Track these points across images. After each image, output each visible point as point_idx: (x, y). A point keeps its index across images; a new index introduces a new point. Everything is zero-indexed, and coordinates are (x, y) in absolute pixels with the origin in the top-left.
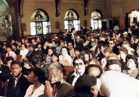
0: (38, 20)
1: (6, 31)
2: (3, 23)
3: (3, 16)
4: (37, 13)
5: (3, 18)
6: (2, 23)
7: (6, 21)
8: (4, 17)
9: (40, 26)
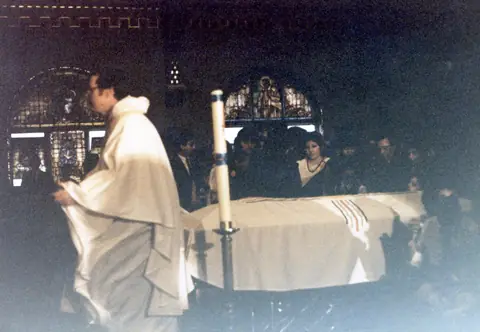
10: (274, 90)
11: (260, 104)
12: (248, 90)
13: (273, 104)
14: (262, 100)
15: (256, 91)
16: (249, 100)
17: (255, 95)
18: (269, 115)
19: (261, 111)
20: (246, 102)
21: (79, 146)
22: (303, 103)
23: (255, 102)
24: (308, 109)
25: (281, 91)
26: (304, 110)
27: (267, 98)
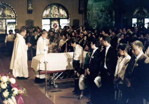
0: (140, 16)
1: (108, 25)
2: (107, 17)
3: (106, 11)
4: (140, 10)
5: (107, 13)
6: (105, 17)
7: (109, 15)
8: (108, 11)
9: (142, 22)
10: (57, 9)
11: (53, 13)
12: (50, 9)
13: (57, 13)
14: (54, 12)
15: (52, 10)
16: (50, 12)
17: (52, 11)
18: (55, 17)
19: (53, 15)
20: (49, 13)
21: (4, 24)
22: (64, 13)
23: (51, 13)
24: (66, 15)
25: (58, 10)
26: (64, 15)
27: (55, 12)
